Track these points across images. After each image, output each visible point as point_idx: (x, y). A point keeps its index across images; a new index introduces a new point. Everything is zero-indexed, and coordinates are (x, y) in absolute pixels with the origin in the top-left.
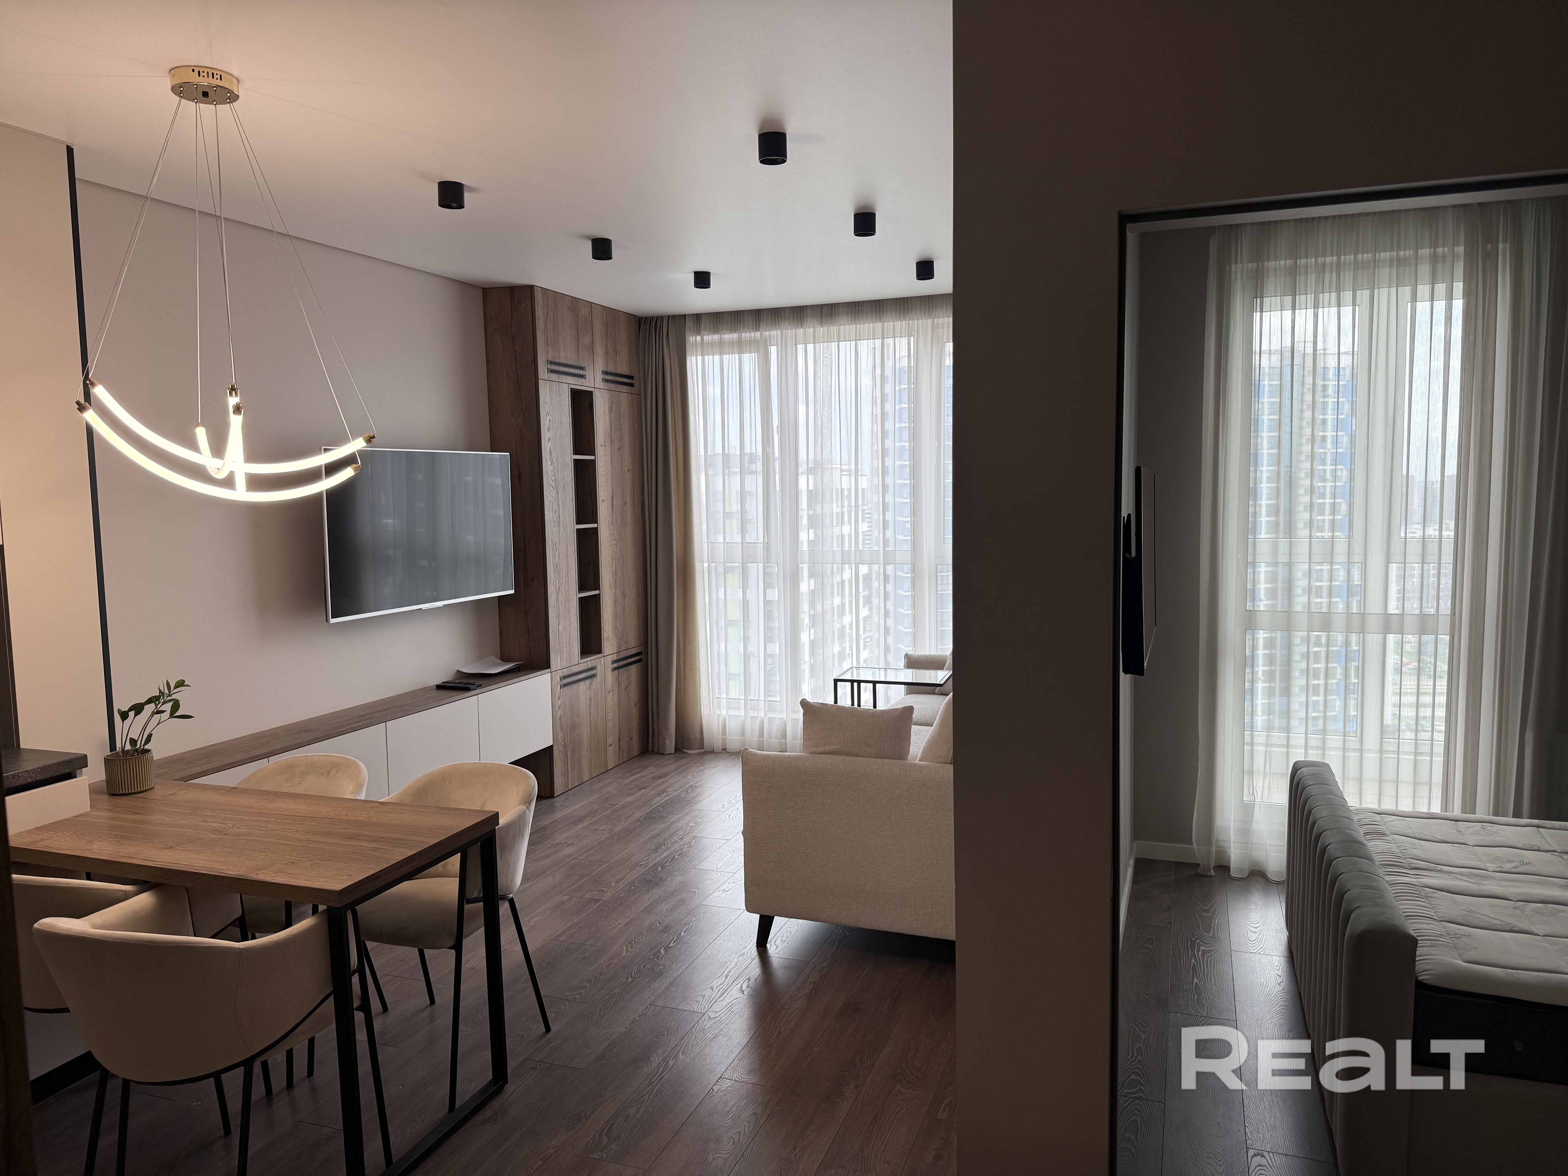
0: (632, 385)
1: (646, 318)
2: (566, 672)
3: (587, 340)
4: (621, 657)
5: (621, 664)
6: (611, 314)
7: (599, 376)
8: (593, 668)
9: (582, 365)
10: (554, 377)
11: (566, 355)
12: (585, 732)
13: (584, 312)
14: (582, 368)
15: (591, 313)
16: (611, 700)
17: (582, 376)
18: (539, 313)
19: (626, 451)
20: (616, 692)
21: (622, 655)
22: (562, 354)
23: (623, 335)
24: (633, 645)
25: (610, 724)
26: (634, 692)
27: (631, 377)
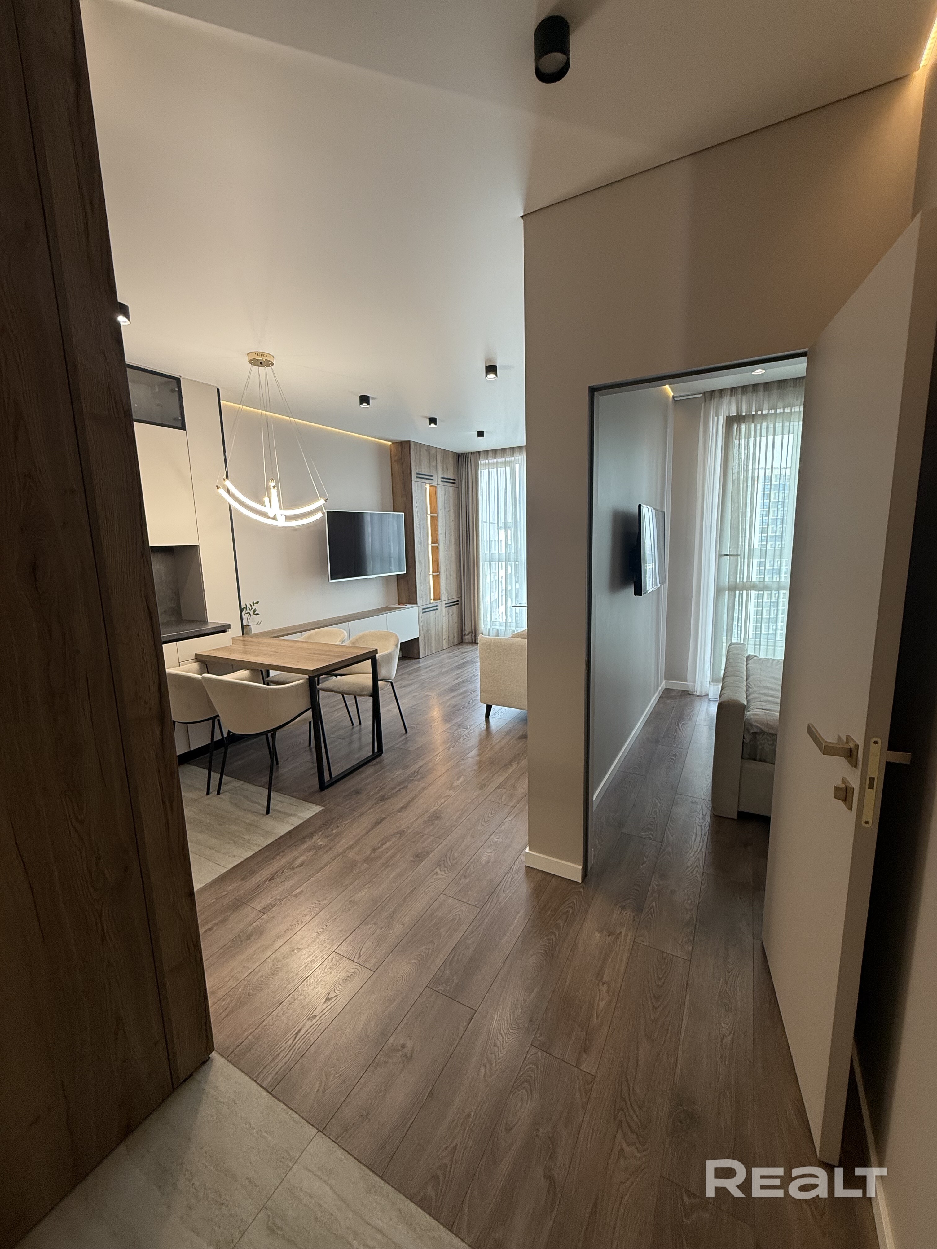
0: (454, 483)
1: (462, 454)
2: (425, 607)
3: (434, 464)
4: (449, 602)
5: (450, 605)
6: (445, 452)
7: (440, 479)
8: (437, 606)
9: (431, 474)
10: (419, 480)
11: (425, 471)
12: (433, 633)
13: (433, 451)
14: (432, 476)
15: (436, 452)
16: (445, 620)
17: (432, 480)
18: (412, 452)
19: (452, 512)
20: (447, 617)
21: (450, 601)
22: (423, 470)
23: (451, 461)
24: (454, 597)
25: (444, 630)
26: (455, 618)
27: (454, 480)
